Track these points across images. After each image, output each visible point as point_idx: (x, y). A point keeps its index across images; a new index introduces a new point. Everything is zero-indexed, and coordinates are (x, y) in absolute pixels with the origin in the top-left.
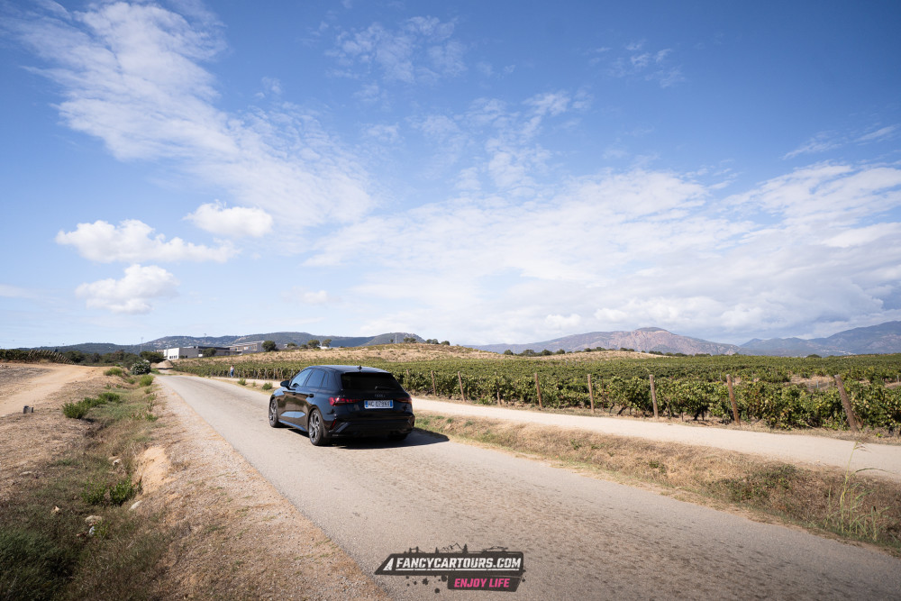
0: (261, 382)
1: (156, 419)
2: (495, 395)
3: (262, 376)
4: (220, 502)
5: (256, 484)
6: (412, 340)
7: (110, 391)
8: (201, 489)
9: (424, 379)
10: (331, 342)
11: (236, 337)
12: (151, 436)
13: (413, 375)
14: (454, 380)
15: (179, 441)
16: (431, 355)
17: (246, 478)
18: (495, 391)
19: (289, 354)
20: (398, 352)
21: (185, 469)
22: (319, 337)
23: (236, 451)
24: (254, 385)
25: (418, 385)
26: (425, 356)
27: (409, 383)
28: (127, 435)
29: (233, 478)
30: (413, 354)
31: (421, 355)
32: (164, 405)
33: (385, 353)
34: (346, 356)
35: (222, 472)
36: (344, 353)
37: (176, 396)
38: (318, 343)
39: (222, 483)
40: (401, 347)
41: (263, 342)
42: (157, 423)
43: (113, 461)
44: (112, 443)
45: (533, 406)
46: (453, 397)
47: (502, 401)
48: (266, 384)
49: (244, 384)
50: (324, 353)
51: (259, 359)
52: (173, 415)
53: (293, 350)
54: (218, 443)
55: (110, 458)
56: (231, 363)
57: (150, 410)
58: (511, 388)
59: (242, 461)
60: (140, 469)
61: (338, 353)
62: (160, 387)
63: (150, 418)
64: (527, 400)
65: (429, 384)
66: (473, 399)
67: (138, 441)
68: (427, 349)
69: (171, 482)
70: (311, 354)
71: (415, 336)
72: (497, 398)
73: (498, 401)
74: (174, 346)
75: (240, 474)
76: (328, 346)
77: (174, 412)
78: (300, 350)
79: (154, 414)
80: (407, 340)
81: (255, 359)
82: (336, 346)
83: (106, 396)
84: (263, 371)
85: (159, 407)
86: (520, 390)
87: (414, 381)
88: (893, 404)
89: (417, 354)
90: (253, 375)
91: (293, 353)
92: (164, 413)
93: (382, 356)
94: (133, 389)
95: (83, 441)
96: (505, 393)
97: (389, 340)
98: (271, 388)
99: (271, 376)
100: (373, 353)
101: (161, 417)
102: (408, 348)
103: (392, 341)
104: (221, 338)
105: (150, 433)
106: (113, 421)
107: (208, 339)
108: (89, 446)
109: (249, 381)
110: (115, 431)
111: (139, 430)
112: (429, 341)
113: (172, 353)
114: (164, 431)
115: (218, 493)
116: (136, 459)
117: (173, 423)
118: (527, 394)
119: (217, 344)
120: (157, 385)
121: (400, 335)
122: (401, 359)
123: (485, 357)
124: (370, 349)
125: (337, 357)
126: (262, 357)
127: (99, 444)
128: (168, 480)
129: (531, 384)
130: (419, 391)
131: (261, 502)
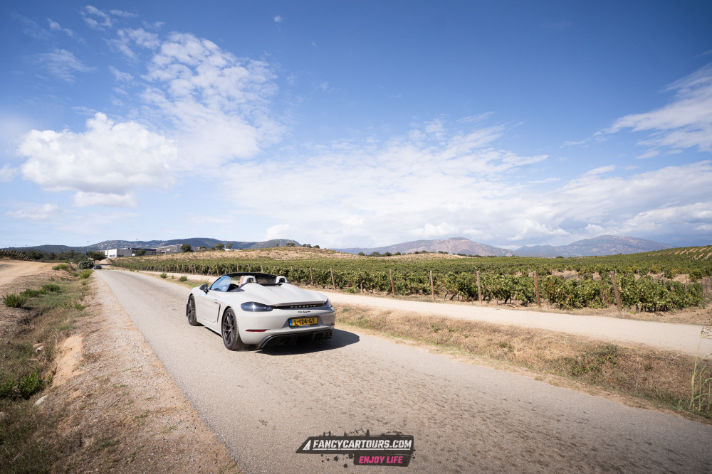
0: (178, 275)
1: (83, 308)
2: (359, 286)
3: (180, 271)
4: (120, 404)
5: (161, 380)
6: (292, 245)
7: (54, 283)
8: (104, 386)
9: (304, 273)
10: (233, 245)
11: (161, 242)
12: (74, 325)
13: (296, 271)
14: (327, 274)
15: (96, 331)
16: (306, 255)
17: (151, 374)
18: (359, 283)
19: (201, 254)
20: (282, 253)
21: (95, 361)
22: (224, 242)
23: (146, 341)
24: (173, 277)
25: (300, 278)
26: (301, 256)
27: (293, 277)
28: (55, 322)
29: (138, 373)
30: (293, 255)
31: (299, 255)
32: (93, 295)
33: (272, 254)
34: (244, 255)
35: (129, 365)
36: (242, 254)
37: (106, 287)
38: (223, 246)
39: (126, 380)
40: (284, 250)
41: (181, 245)
42: (83, 312)
43: (37, 348)
44: (40, 330)
45: (388, 294)
46: (326, 287)
47: (364, 290)
48: (182, 277)
49: (164, 277)
50: (227, 253)
51: (179, 258)
52: (99, 304)
53: (204, 251)
54: (130, 333)
55: (35, 345)
56: (157, 260)
57: (82, 300)
58: (371, 280)
59: (150, 353)
60: (58, 356)
61: (237, 254)
62: (95, 280)
63: (79, 308)
64: (382, 290)
65: (308, 278)
66: (341, 288)
67: (62, 329)
68: (303, 251)
69: (80, 375)
70: (217, 254)
71: (294, 241)
72: (360, 288)
73: (361, 290)
74: (113, 248)
75: (147, 369)
76: (230, 248)
77: (101, 301)
78: (210, 251)
79: (82, 304)
80: (288, 245)
81: (176, 258)
82: (237, 248)
83: (48, 287)
84: (181, 267)
85: (90, 297)
86: (377, 282)
87: (297, 275)
88: (641, 291)
89: (296, 255)
90: (173, 269)
91: (205, 254)
92: (92, 302)
93: (271, 256)
94: (75, 280)
95: (15, 328)
96: (366, 284)
97: (275, 244)
98: (186, 280)
99: (187, 271)
100: (264, 254)
101: (89, 306)
102: (289, 250)
103: (278, 245)
104: (151, 242)
105: (75, 321)
106: (49, 309)
107: (139, 243)
108: (20, 333)
109: (169, 274)
110: (46, 319)
111: (66, 319)
112: (304, 246)
113: (111, 253)
114: (88, 319)
115: (119, 393)
116: (56, 347)
117: (96, 312)
118: (382, 285)
119: (146, 247)
120: (93, 278)
121: (283, 241)
122: (284, 258)
123: (345, 257)
124: (262, 250)
125: (238, 256)
126: (181, 256)
127: (30, 331)
128: (77, 373)
129: (384, 277)
130: (299, 282)
131: (162, 405)
